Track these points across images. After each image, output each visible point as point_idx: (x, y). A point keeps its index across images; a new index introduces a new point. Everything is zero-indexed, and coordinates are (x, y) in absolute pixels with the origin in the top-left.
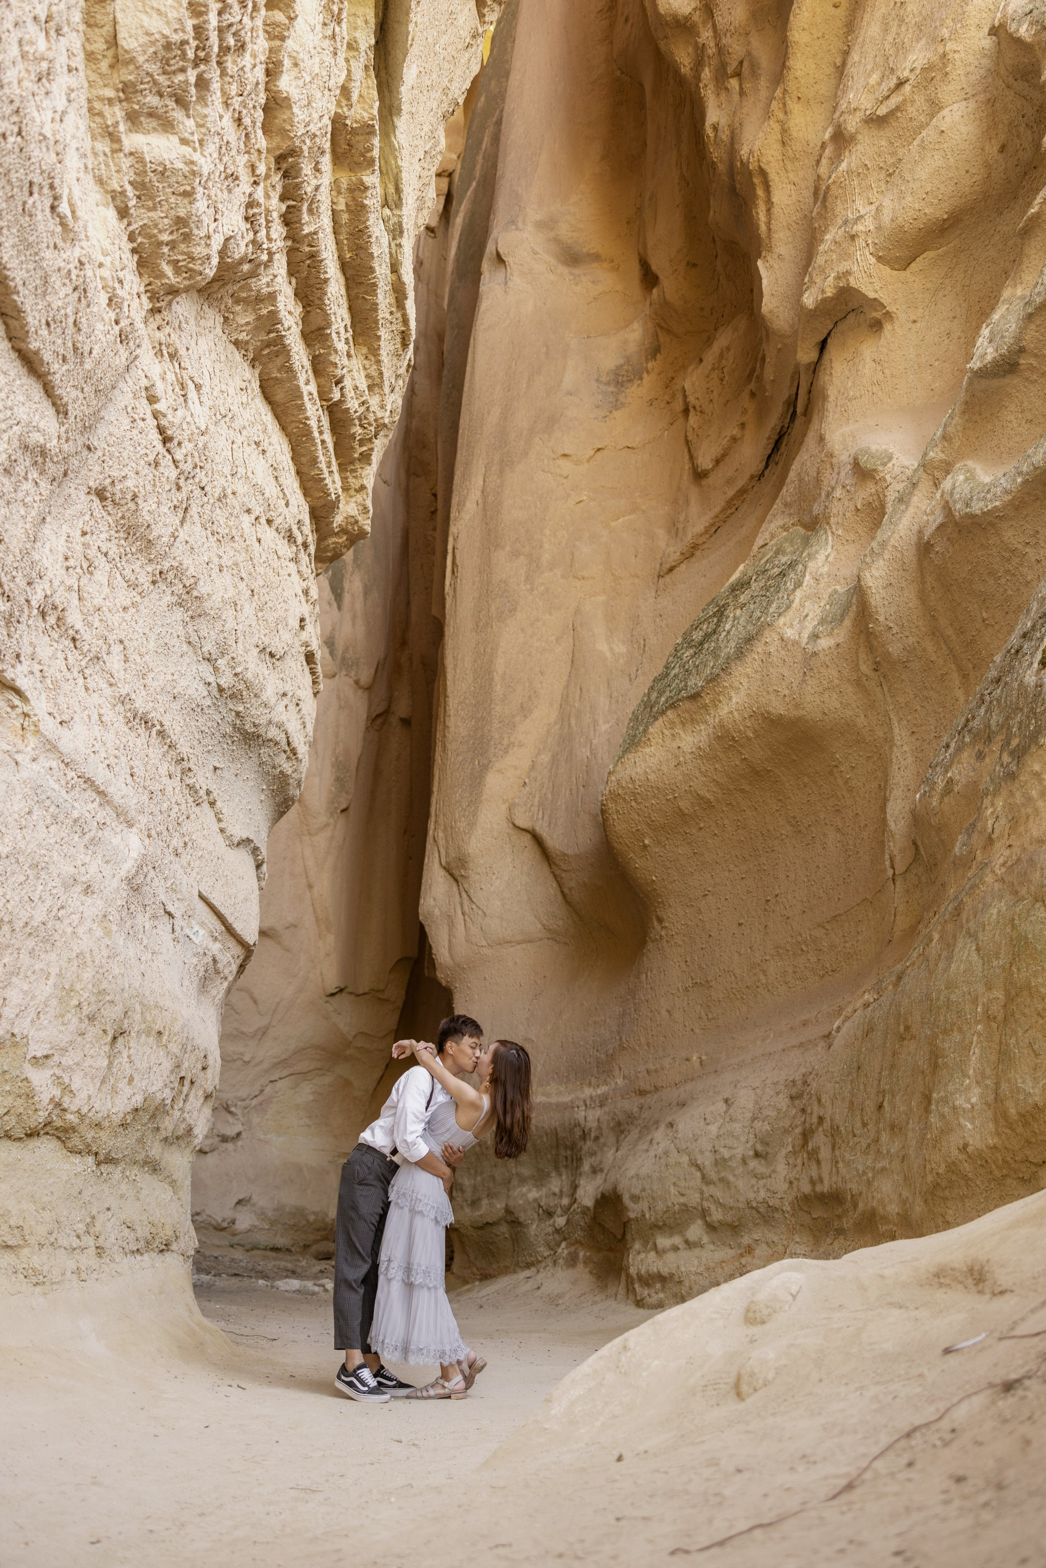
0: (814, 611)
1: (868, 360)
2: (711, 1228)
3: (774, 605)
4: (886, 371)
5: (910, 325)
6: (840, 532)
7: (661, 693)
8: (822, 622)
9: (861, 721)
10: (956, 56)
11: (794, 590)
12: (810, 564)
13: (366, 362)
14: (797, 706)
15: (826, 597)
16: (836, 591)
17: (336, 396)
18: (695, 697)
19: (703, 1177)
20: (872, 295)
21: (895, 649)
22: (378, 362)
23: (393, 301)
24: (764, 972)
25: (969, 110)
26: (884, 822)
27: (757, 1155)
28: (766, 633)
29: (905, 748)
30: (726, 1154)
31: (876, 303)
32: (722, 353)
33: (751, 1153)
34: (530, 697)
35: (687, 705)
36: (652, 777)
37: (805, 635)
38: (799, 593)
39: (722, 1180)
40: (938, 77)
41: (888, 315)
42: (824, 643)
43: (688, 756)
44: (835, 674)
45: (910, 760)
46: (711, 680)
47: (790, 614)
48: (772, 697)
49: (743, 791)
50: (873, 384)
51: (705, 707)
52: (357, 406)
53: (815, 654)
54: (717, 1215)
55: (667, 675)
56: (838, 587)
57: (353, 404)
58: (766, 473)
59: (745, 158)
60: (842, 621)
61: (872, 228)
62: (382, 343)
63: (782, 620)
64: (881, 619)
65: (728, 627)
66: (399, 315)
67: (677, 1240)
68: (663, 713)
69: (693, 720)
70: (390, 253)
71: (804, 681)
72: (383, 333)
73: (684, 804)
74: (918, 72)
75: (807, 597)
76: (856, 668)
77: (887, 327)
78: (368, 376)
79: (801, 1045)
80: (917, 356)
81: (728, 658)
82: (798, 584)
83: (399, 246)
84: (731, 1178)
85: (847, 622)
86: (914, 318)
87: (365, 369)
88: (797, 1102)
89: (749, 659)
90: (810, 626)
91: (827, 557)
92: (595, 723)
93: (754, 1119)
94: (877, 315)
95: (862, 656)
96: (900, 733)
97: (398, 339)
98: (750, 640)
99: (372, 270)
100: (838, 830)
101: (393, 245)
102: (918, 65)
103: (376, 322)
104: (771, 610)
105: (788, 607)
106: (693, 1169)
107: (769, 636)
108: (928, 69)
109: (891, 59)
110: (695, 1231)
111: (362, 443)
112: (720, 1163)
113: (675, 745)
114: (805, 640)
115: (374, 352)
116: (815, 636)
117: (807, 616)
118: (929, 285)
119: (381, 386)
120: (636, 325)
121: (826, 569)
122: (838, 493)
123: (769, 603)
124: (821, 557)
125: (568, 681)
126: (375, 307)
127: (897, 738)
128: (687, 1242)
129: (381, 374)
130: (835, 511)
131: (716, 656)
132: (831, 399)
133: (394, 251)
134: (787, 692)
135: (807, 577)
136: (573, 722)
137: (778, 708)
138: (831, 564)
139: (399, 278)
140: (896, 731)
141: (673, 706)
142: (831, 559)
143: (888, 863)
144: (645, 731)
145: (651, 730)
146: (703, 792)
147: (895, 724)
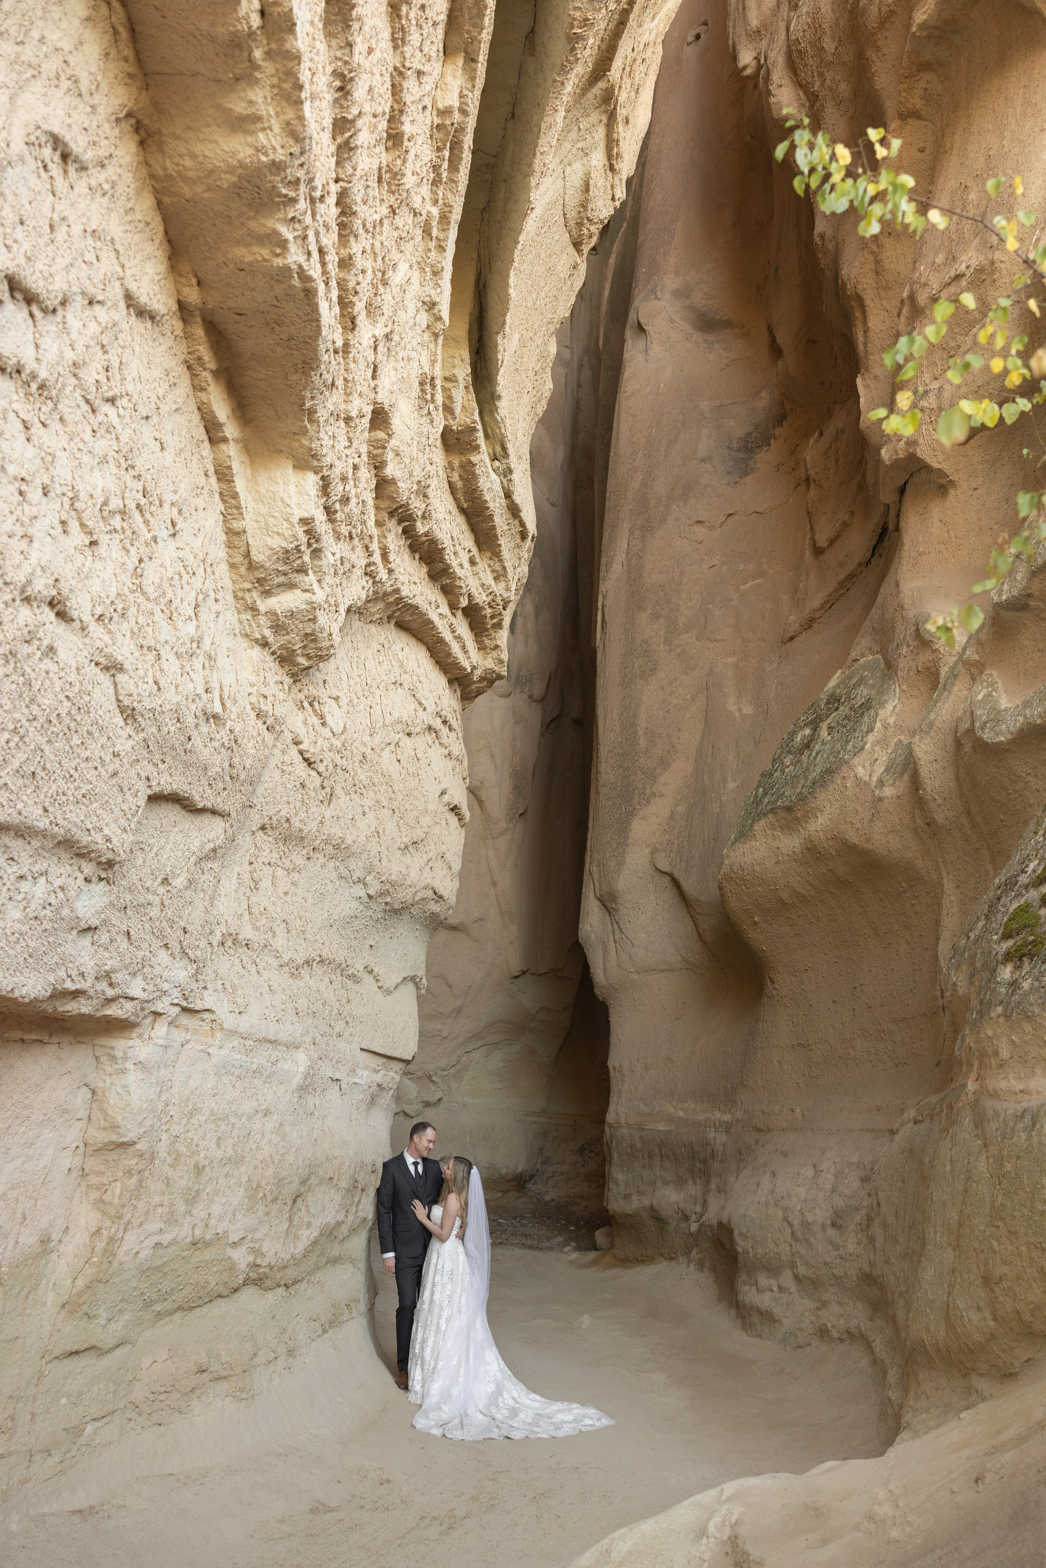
0: (883, 758)
1: (936, 520)
2: (796, 1277)
3: (851, 744)
4: (952, 533)
5: (972, 492)
6: (904, 687)
7: (765, 794)
8: (887, 770)
9: (919, 863)
10: (1002, 266)
11: (867, 733)
12: (881, 712)
13: (491, 562)
14: (868, 840)
15: (893, 744)
16: (900, 741)
17: (464, 603)
18: (789, 809)
19: (793, 1233)
20: (936, 466)
21: (939, 817)
22: (501, 561)
23: (509, 516)
24: (853, 1047)
25: (1014, 316)
26: (936, 957)
27: (833, 1225)
28: (845, 769)
29: (952, 898)
30: (810, 1220)
31: (941, 473)
32: (837, 434)
33: (829, 1222)
34: (669, 752)
35: (783, 814)
36: (757, 868)
37: (875, 779)
38: (871, 738)
39: (806, 1240)
40: (988, 281)
41: (952, 483)
42: (888, 792)
43: (786, 858)
44: (897, 820)
45: (956, 909)
46: (801, 800)
47: (863, 755)
48: (849, 827)
49: (831, 893)
50: (939, 543)
51: (797, 819)
52: (485, 598)
53: (880, 799)
54: (802, 1270)
55: (771, 775)
56: (902, 737)
57: (481, 598)
58: (873, 560)
59: (845, 278)
60: (902, 775)
61: (935, 406)
62: (503, 548)
63: (856, 760)
64: (929, 789)
65: (817, 747)
66: (517, 522)
67: (773, 1283)
68: (765, 815)
69: (789, 828)
70: (503, 488)
71: (872, 820)
72: (502, 541)
73: (785, 895)
74: (972, 270)
75: (878, 742)
76: (913, 819)
77: (952, 492)
78: (493, 571)
79: (873, 1130)
80: (979, 519)
81: (814, 783)
82: (871, 730)
83: (510, 480)
84: (813, 1240)
85: (906, 778)
86: (974, 485)
87: (490, 566)
88: (865, 1185)
89: (830, 789)
90: (879, 769)
91: (895, 707)
92: (725, 781)
93: (833, 1191)
94: (943, 481)
95: (917, 811)
96: (948, 884)
97: (518, 537)
98: (829, 772)
99: (488, 508)
100: (908, 943)
101: (505, 481)
102: (974, 263)
103: (496, 536)
104: (849, 748)
105: (862, 749)
106: (785, 1224)
107: (844, 771)
108: (980, 270)
109: (954, 243)
110: (787, 1278)
111: (492, 617)
112: (805, 1224)
113: (776, 844)
114: (873, 784)
115: (496, 554)
116: (881, 783)
117: (876, 760)
118: (987, 458)
119: (505, 575)
120: (763, 394)
121: (891, 721)
122: (905, 650)
123: (847, 742)
124: (889, 707)
125: (702, 738)
126: (494, 528)
127: (946, 887)
128: (780, 1287)
129: (504, 568)
130: (901, 666)
131: (806, 779)
132: (906, 547)
133: (506, 485)
134: (860, 826)
135: (878, 725)
136: (706, 777)
137: (854, 838)
138: (897, 715)
139: (513, 501)
140: (945, 881)
141: (772, 811)
142: (897, 710)
143: (939, 993)
144: (752, 826)
145: (756, 827)
146: (799, 889)
147: (945, 875)
